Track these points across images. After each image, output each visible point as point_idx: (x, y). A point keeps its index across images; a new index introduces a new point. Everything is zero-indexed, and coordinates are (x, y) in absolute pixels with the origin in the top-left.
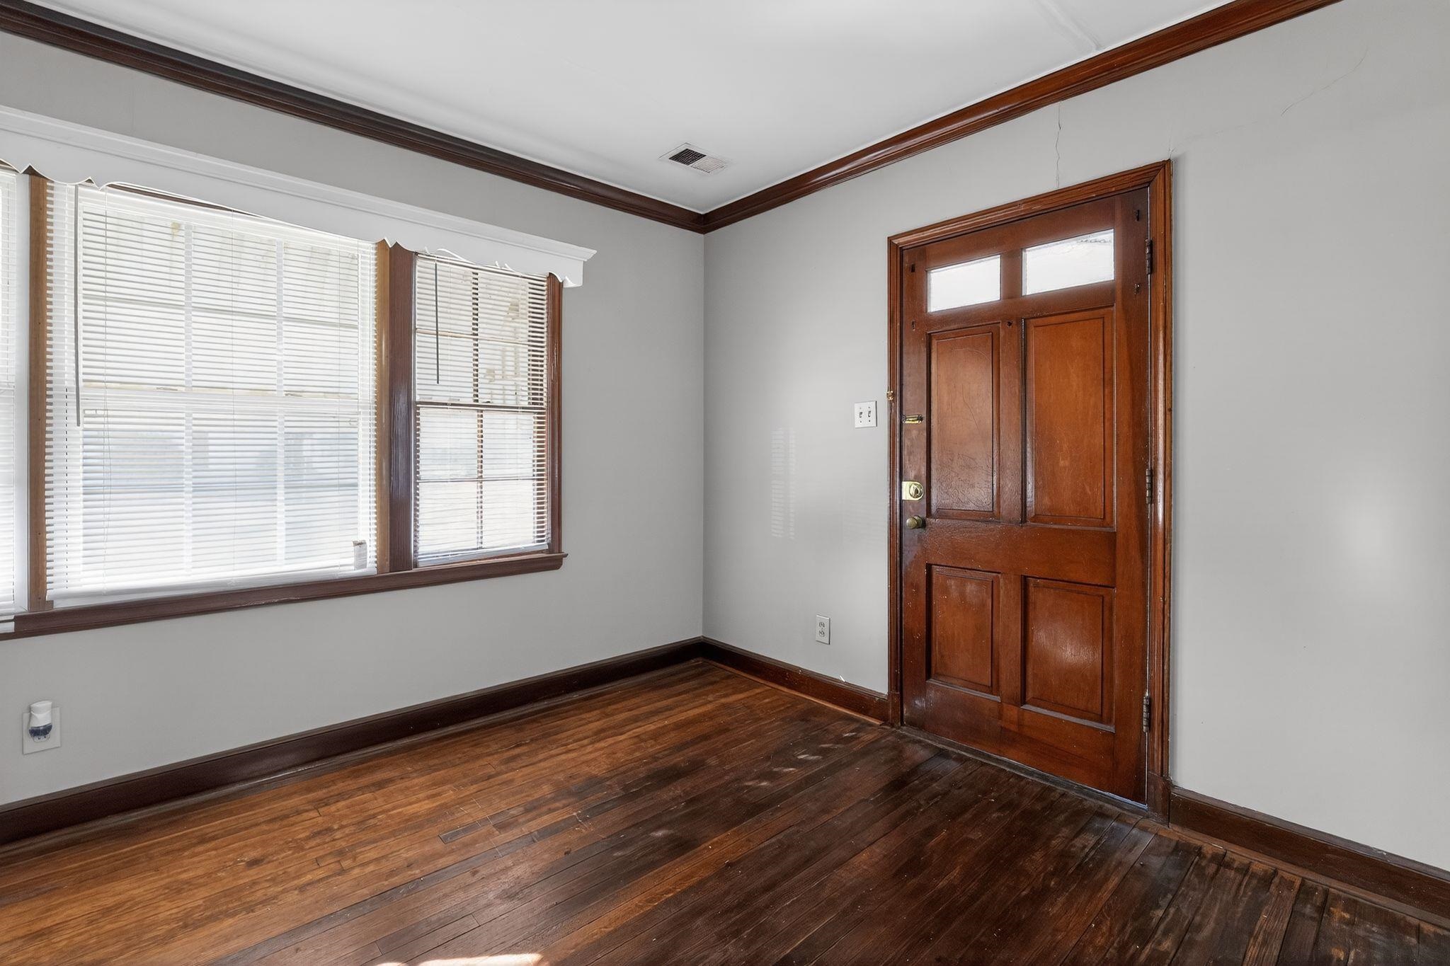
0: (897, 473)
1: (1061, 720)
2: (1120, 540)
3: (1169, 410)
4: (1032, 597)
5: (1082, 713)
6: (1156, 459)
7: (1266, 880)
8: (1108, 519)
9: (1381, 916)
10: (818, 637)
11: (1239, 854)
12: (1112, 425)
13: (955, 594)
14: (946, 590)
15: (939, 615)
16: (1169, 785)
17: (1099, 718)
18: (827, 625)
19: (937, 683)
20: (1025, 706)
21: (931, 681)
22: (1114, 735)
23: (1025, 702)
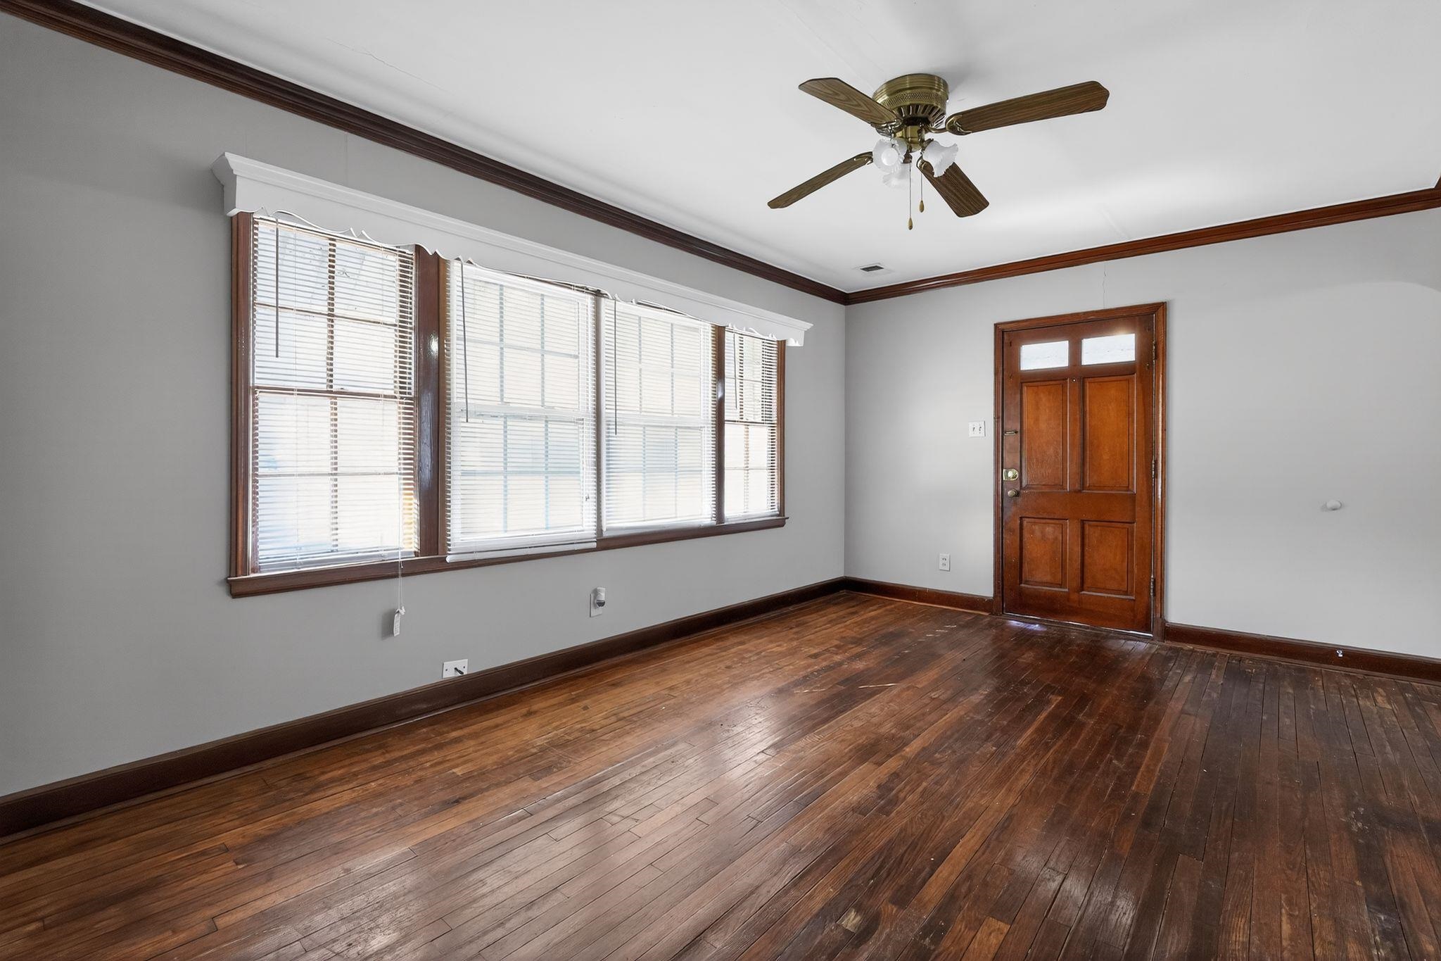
0: (1000, 464)
1: (1104, 597)
2: (1138, 498)
3: (1164, 430)
4: (1087, 532)
5: (1118, 592)
6: (1158, 454)
7: (1214, 655)
8: (1130, 487)
9: (1264, 661)
10: (941, 567)
11: (1200, 648)
12: (1133, 439)
13: (1038, 534)
14: (1033, 532)
15: (1028, 546)
16: (1164, 622)
17: (1126, 593)
18: (948, 559)
19: (1026, 586)
20: (1083, 592)
21: (1023, 585)
22: (1134, 600)
23: (1083, 590)
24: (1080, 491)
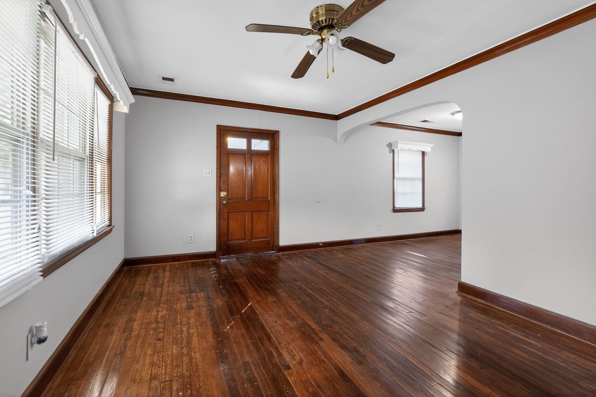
0: (219, 189)
1: (260, 241)
2: (270, 201)
3: (278, 177)
4: (253, 216)
6: (276, 185)
8: (268, 198)
10: (190, 241)
12: (269, 179)
14: (233, 219)
15: (231, 225)
16: (279, 246)
17: (266, 238)
18: (193, 237)
19: (230, 242)
20: (252, 241)
21: (229, 242)
22: (269, 240)
23: (252, 240)
24: (251, 200)
